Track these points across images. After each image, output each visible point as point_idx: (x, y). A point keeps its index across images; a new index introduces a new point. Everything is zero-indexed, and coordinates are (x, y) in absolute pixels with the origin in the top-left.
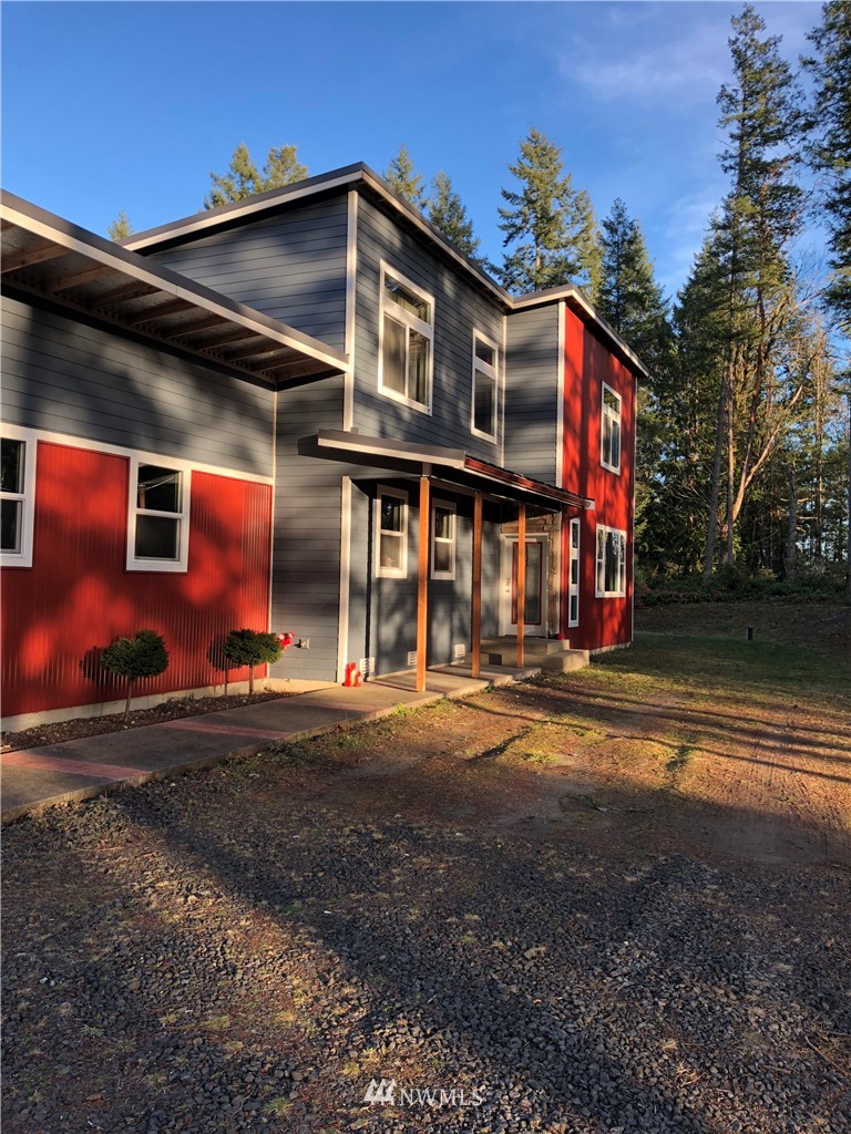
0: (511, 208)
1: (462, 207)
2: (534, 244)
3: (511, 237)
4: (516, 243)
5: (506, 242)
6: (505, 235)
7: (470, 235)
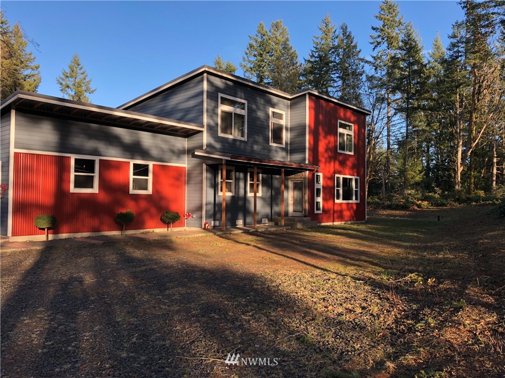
0: (375, 34)
1: (352, 36)
2: (386, 48)
3: (376, 46)
4: (378, 49)
5: (374, 49)
6: (372, 46)
7: (356, 48)
